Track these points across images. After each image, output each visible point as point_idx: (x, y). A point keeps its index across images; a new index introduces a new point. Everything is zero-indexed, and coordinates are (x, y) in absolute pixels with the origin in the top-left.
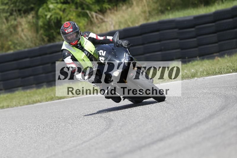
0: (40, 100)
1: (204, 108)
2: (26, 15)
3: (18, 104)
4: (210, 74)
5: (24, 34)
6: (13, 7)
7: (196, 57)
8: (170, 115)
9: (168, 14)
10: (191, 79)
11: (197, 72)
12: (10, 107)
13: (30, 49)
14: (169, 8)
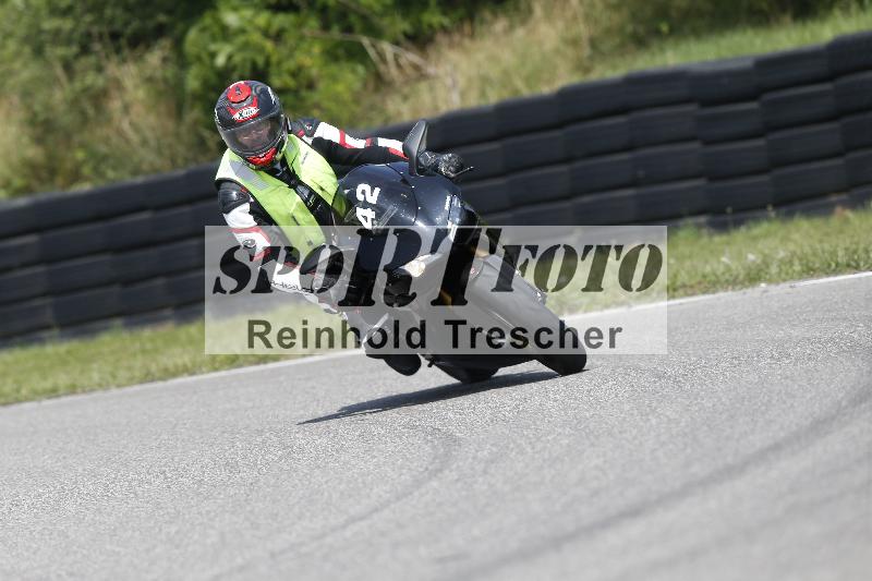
0: (189, 365)
1: (794, 397)
2: (138, 51)
3: (110, 380)
4: (812, 270)
5: (131, 124)
6: (92, 23)
7: (763, 207)
8: (670, 420)
9: (662, 50)
10: (745, 290)
11: (767, 265)
12: (79, 390)
13: (152, 177)
14: (664, 28)
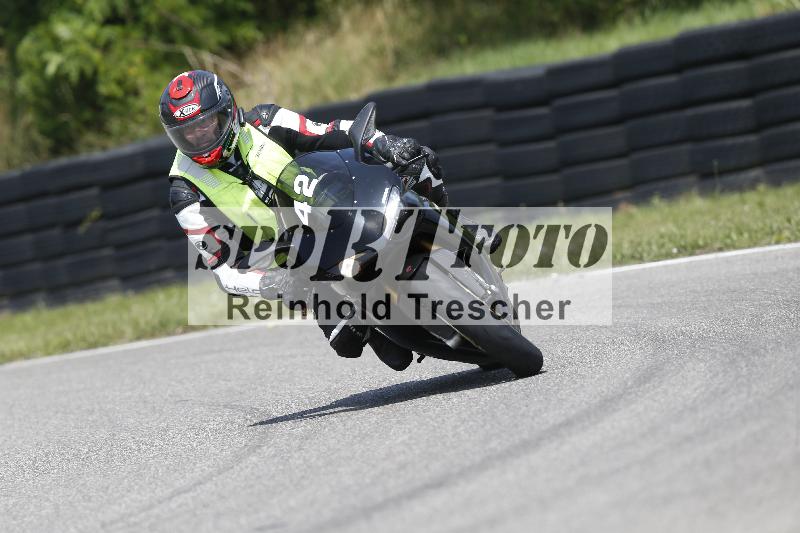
0: (24, 350)
7: (554, 203)
9: (460, 60)
14: (463, 39)
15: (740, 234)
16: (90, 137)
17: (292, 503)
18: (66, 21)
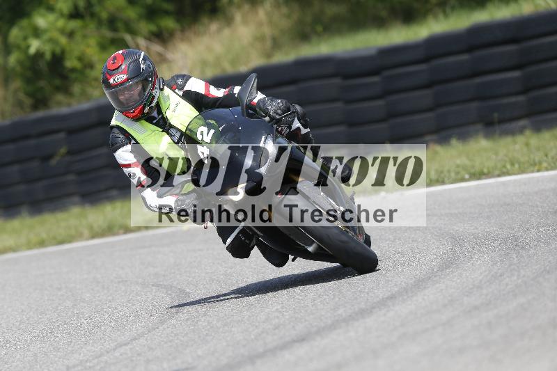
15: (513, 164)
16: (60, 97)
17: (200, 353)
18: (43, 16)
